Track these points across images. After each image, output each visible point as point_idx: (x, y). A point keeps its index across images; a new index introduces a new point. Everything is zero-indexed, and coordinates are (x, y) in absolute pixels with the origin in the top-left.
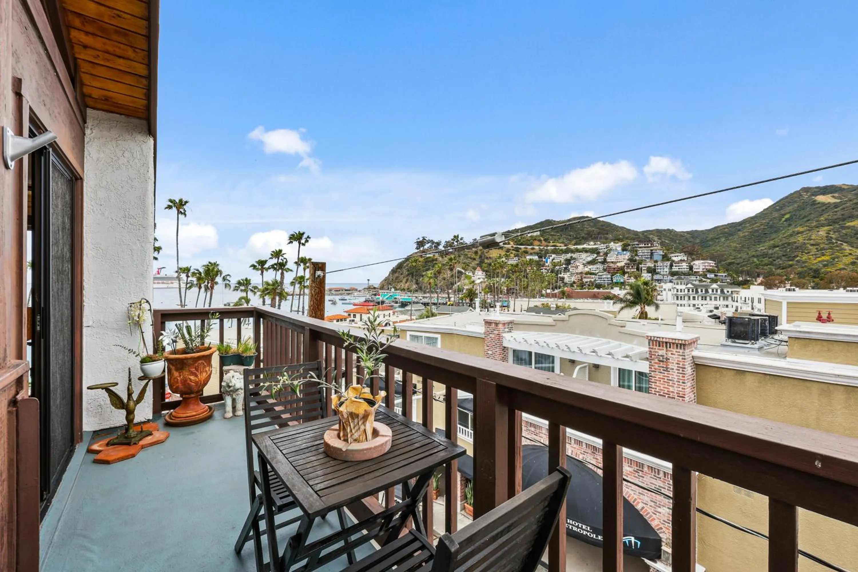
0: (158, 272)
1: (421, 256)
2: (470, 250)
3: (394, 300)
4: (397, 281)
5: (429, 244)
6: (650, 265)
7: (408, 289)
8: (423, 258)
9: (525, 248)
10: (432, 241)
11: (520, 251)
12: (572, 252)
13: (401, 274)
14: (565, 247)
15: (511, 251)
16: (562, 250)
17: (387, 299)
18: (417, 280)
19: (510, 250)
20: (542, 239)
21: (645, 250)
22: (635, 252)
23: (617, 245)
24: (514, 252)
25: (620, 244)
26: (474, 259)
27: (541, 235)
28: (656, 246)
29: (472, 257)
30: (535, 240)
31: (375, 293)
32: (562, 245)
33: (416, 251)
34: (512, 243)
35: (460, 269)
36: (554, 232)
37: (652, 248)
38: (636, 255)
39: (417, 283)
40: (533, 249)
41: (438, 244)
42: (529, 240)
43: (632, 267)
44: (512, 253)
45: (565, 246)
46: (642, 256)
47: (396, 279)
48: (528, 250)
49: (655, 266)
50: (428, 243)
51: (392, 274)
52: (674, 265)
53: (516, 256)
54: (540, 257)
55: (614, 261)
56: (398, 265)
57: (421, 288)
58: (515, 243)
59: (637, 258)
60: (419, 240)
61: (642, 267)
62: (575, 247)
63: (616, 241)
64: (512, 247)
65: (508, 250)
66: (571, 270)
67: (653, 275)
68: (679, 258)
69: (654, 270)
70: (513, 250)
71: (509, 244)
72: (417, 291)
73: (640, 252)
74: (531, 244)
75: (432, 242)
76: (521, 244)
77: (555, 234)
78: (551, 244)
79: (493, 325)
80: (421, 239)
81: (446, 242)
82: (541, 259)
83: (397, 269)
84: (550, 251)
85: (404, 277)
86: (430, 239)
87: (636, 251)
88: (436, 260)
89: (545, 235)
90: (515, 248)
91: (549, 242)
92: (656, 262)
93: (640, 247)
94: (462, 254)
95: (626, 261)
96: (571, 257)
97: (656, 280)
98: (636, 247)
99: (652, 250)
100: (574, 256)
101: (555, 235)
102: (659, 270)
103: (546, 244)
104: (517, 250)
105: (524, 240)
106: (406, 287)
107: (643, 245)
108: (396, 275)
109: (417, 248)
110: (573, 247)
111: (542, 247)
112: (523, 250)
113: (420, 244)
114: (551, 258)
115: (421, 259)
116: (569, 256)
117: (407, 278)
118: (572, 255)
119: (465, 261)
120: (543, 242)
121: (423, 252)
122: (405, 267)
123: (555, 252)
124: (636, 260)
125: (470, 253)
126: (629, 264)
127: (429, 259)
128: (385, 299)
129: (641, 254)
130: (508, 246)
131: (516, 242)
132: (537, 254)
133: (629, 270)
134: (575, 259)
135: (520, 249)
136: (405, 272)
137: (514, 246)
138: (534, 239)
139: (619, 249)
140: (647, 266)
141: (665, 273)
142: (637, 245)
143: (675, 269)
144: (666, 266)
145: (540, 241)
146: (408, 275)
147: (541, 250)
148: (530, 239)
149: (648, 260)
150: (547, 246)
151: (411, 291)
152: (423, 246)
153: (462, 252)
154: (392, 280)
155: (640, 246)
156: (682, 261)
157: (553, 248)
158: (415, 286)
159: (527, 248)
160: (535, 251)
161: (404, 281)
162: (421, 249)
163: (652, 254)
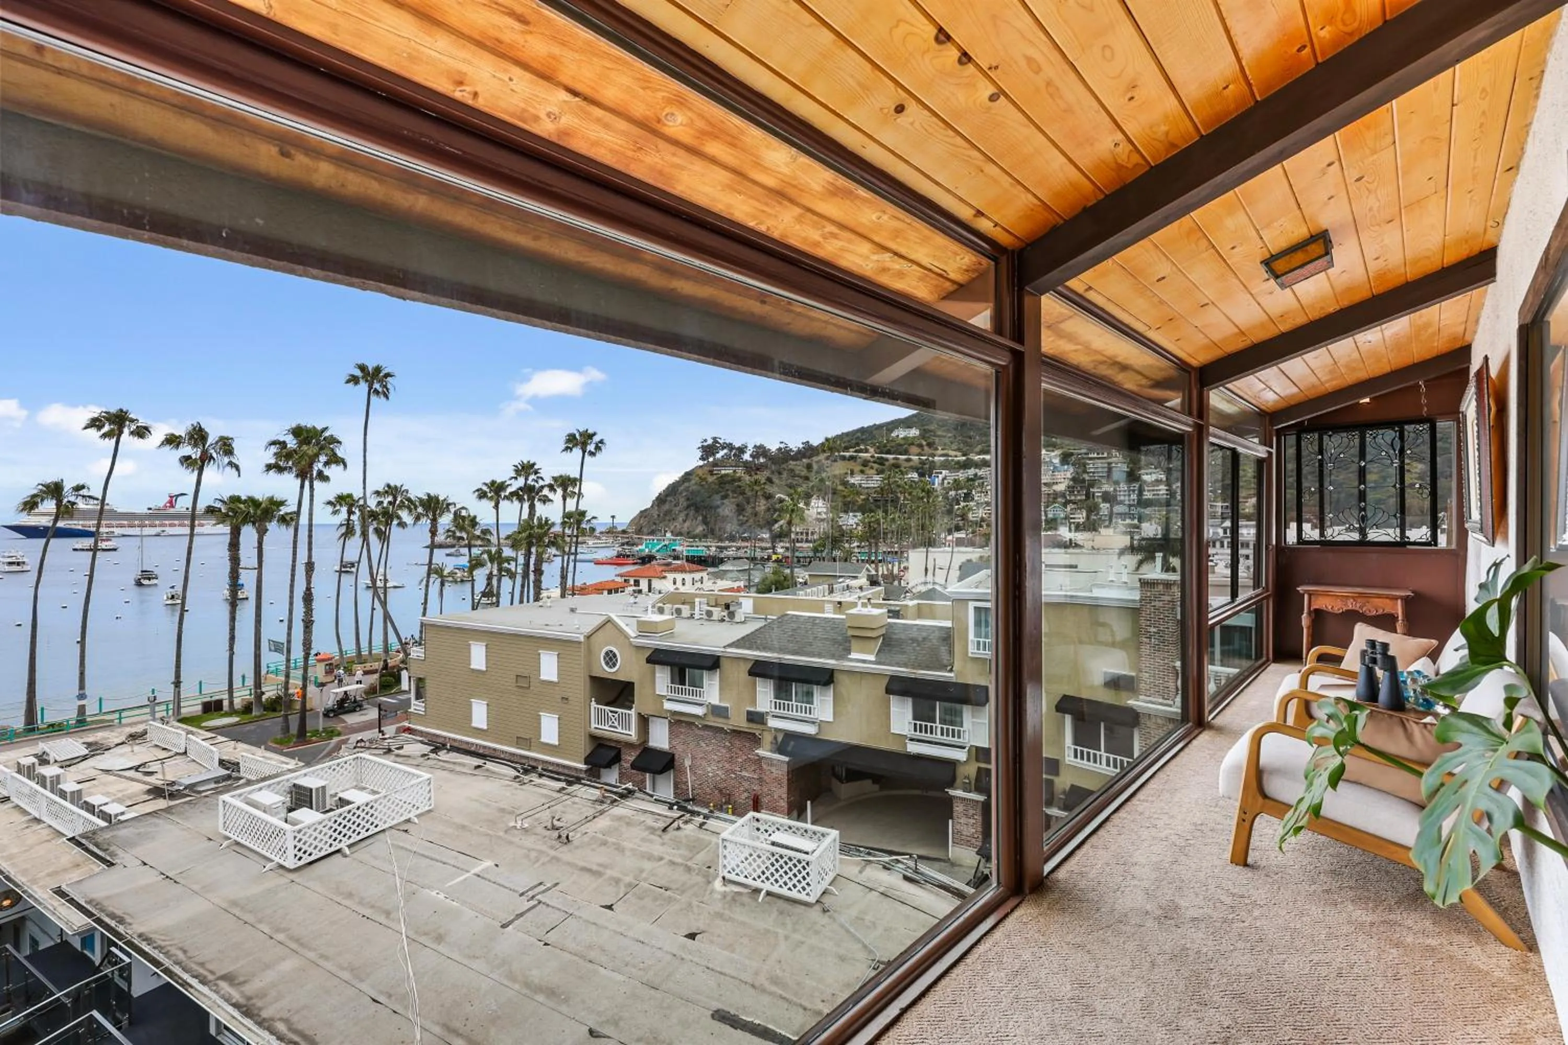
0: (171, 502)
1: (711, 473)
2: (798, 463)
3: (672, 554)
4: (667, 518)
5: (725, 451)
6: (1108, 489)
7: (688, 533)
8: (715, 477)
9: (894, 459)
10: (731, 444)
11: (887, 463)
12: (977, 465)
13: (675, 506)
14: (964, 458)
15: (871, 464)
16: (958, 462)
17: (658, 551)
18: (705, 518)
19: (869, 461)
20: (924, 443)
21: (1099, 464)
22: (1081, 465)
23: (1053, 454)
24: (876, 466)
25: (1058, 452)
26: (807, 478)
27: (922, 436)
28: (1116, 456)
29: (803, 474)
30: (912, 444)
31: (626, 540)
32: (959, 454)
33: (701, 463)
34: (872, 450)
35: (782, 496)
36: (944, 431)
37: (1109, 460)
38: (1085, 472)
39: (705, 522)
40: (909, 460)
41: (742, 450)
42: (901, 445)
43: (1078, 492)
44: (872, 468)
45: (964, 455)
46: (1094, 473)
47: (665, 515)
48: (900, 462)
49: (1115, 490)
50: (723, 448)
51: (658, 506)
52: (1146, 488)
53: (879, 472)
54: (922, 475)
55: (1049, 481)
56: (668, 488)
57: (712, 532)
58: (878, 451)
59: (1086, 477)
60: (705, 444)
61: (1094, 493)
62: (981, 457)
63: (1051, 449)
64: (873, 457)
65: (865, 463)
66: (976, 498)
67: (1112, 506)
68: (1154, 477)
69: (1115, 497)
70: (874, 462)
71: (867, 451)
72: (705, 536)
73: (1091, 467)
74: (906, 452)
75: (730, 446)
76: (888, 452)
77: (944, 434)
78: (940, 452)
79: (1161, 587)
80: (710, 442)
81: (755, 446)
82: (923, 479)
83: (667, 496)
84: (938, 464)
85: (680, 511)
86: (727, 442)
87: (1085, 465)
88: (739, 479)
89: (927, 435)
90: (878, 458)
91: (937, 449)
92: (1117, 483)
93: (1091, 459)
94: (784, 469)
95: (1066, 483)
96: (976, 475)
97: (1117, 514)
98: (1083, 458)
99: (1109, 464)
100: (980, 473)
101: (945, 437)
102: (1122, 498)
103: (931, 451)
104: (881, 462)
105: (893, 444)
106: (685, 530)
107: (1095, 455)
108: (666, 507)
109: (702, 458)
110: (977, 458)
111: (924, 458)
112: (892, 462)
113: (708, 450)
114: (941, 476)
115: (711, 479)
116: (971, 472)
117: (686, 512)
118: (977, 470)
119: (790, 481)
120: (926, 448)
121: (715, 464)
122: (681, 493)
123: (945, 466)
124: (1084, 481)
125: (799, 468)
126: (1073, 487)
127: (726, 479)
128: (654, 551)
129: (1092, 470)
130: (865, 455)
131: (878, 448)
132: (916, 469)
133: (1073, 498)
134: (982, 478)
135: (887, 460)
136: (683, 502)
137: (876, 455)
138: (910, 442)
139: (1056, 461)
140: (1103, 490)
141: (1132, 502)
142: (1086, 454)
143: (1148, 495)
144: (1134, 491)
145: (920, 446)
146: (688, 507)
147: (923, 463)
148: (902, 442)
149: (1104, 481)
150: (933, 455)
151: (694, 537)
152: (714, 454)
153: (784, 466)
154: (659, 515)
155: (1091, 456)
156: (1158, 482)
157: (942, 459)
158: (700, 529)
159: (897, 459)
160: (911, 464)
161: (681, 519)
162: (711, 459)
163: (1110, 470)
